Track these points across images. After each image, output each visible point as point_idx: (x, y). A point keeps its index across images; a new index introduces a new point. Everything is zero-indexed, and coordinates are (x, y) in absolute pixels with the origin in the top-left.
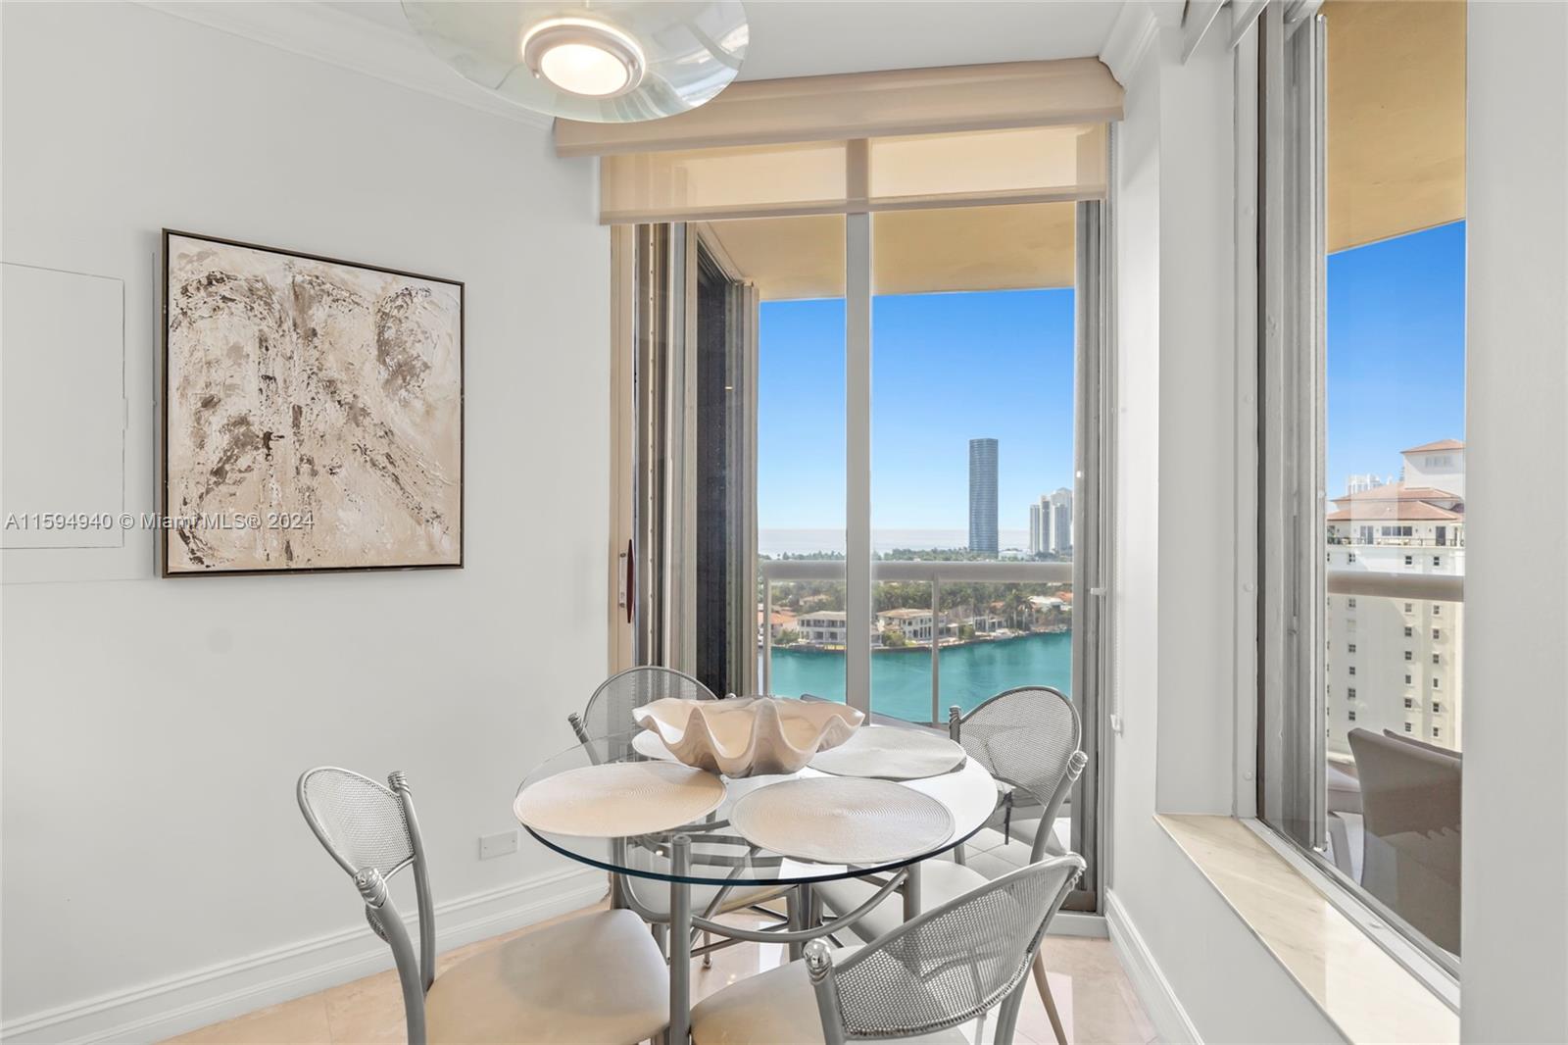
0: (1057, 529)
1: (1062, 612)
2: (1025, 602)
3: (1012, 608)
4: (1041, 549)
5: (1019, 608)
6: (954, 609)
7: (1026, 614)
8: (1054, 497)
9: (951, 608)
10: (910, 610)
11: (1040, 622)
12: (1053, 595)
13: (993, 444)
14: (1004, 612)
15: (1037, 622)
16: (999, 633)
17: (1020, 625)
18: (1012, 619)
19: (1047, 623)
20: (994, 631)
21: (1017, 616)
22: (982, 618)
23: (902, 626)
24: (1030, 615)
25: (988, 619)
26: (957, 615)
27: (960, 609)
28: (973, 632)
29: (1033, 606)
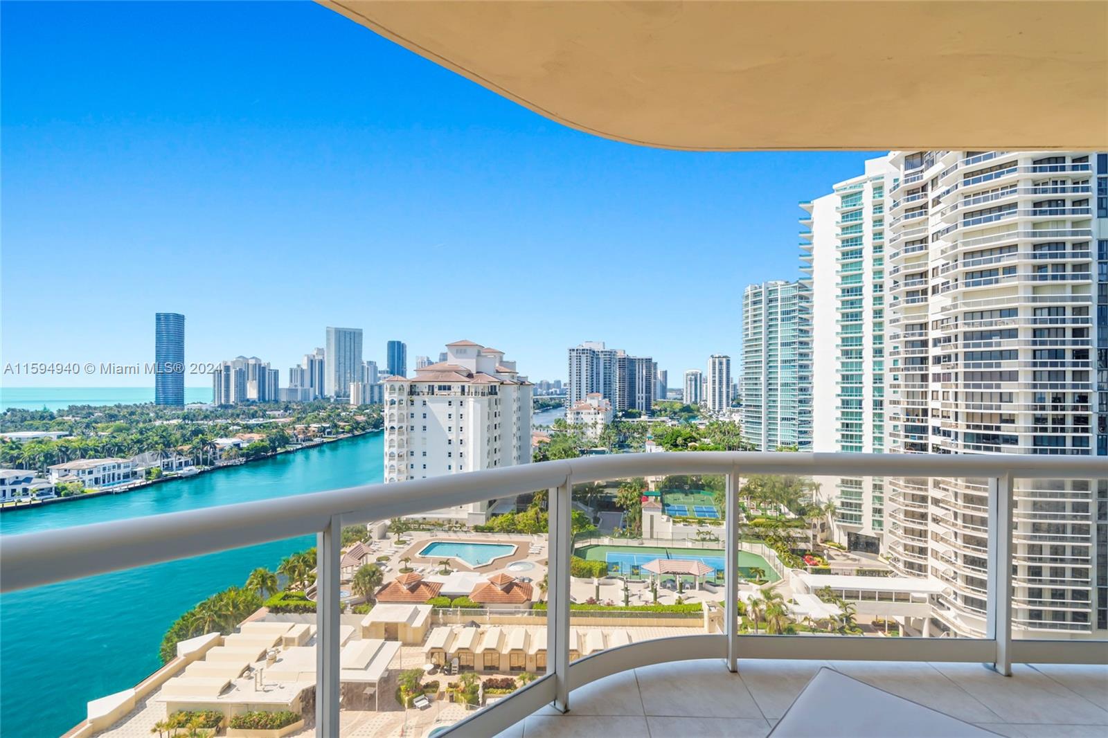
0: (236, 386)
1: (241, 449)
2: (210, 444)
3: (198, 449)
4: (223, 402)
5: (205, 449)
6: (141, 455)
7: (211, 452)
8: (234, 363)
9: (136, 454)
10: (91, 460)
11: (223, 457)
12: (234, 436)
13: (180, 319)
14: (191, 453)
15: (220, 458)
16: (185, 471)
17: (205, 462)
18: (198, 458)
19: (230, 458)
20: (182, 469)
21: (203, 455)
22: (169, 460)
23: (81, 475)
24: (214, 453)
25: (174, 459)
26: (143, 460)
27: (147, 454)
28: (161, 472)
29: (217, 446)
